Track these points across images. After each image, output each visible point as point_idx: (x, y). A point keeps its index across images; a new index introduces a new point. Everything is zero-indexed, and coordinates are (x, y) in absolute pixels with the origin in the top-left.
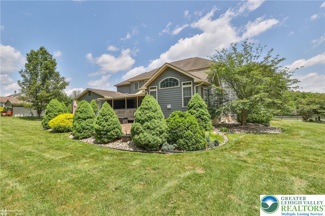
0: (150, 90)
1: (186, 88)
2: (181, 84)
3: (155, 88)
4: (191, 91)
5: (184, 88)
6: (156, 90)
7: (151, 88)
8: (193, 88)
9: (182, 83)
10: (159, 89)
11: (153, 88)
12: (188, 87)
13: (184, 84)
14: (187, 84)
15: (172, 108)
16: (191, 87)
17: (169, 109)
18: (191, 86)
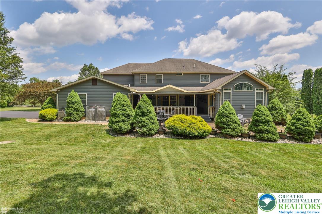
0: (224, 91)
1: (259, 92)
2: (254, 89)
3: (230, 89)
4: (263, 95)
5: (257, 92)
6: (231, 91)
7: (225, 89)
8: (265, 94)
9: (256, 88)
10: (234, 90)
11: (227, 89)
12: (260, 92)
13: (257, 89)
14: (260, 90)
15: (246, 108)
16: (262, 93)
17: (243, 108)
18: (263, 91)
